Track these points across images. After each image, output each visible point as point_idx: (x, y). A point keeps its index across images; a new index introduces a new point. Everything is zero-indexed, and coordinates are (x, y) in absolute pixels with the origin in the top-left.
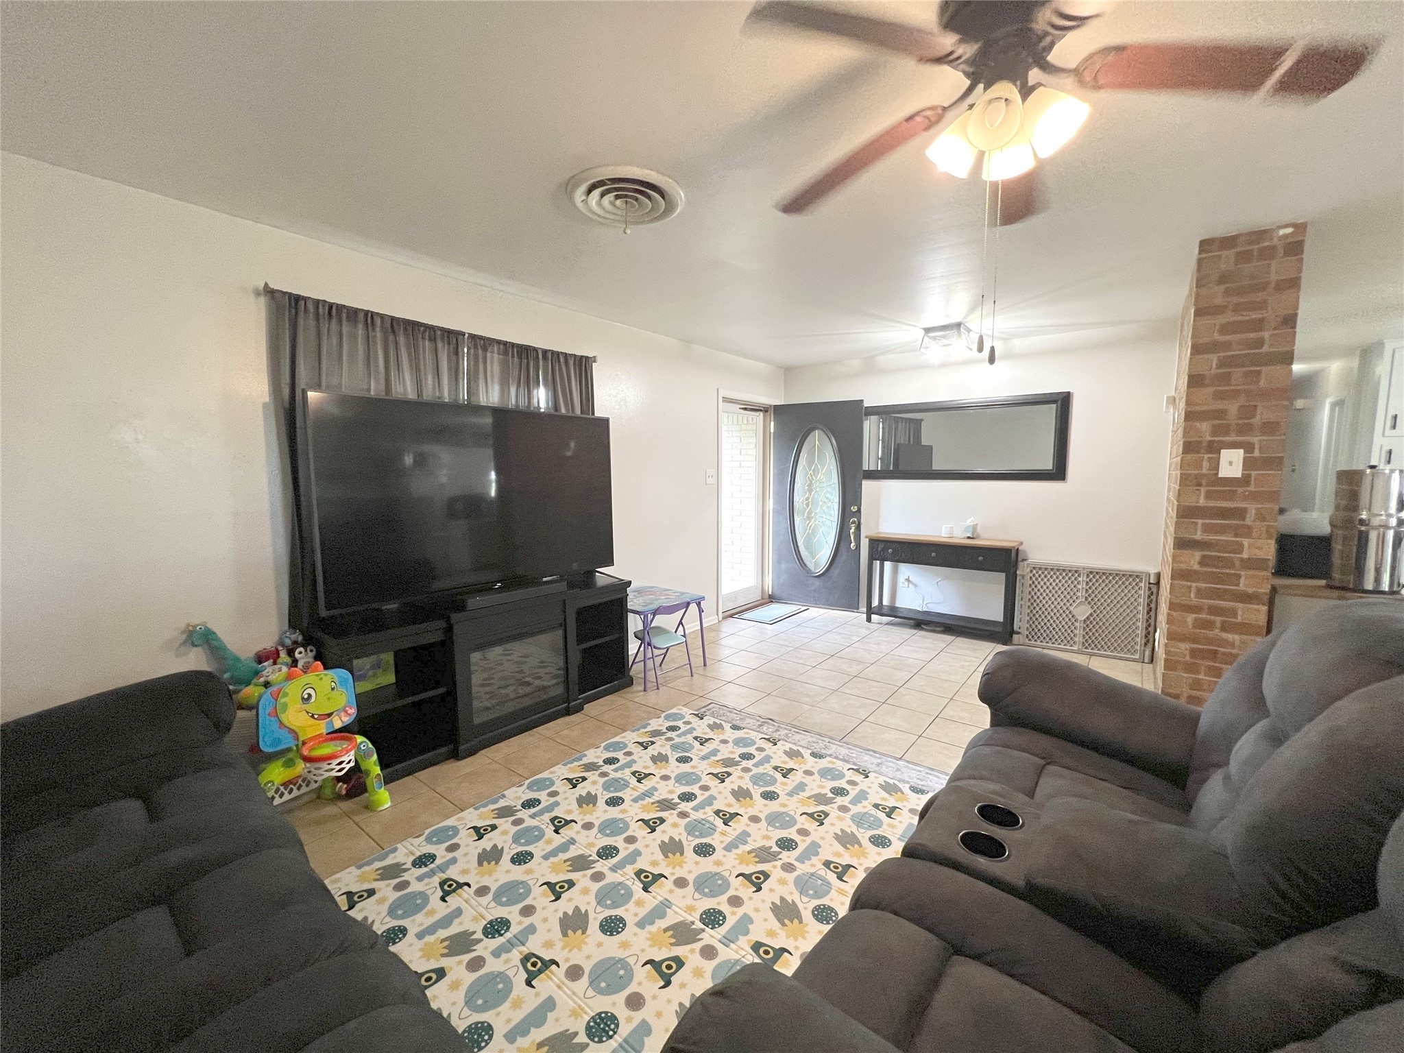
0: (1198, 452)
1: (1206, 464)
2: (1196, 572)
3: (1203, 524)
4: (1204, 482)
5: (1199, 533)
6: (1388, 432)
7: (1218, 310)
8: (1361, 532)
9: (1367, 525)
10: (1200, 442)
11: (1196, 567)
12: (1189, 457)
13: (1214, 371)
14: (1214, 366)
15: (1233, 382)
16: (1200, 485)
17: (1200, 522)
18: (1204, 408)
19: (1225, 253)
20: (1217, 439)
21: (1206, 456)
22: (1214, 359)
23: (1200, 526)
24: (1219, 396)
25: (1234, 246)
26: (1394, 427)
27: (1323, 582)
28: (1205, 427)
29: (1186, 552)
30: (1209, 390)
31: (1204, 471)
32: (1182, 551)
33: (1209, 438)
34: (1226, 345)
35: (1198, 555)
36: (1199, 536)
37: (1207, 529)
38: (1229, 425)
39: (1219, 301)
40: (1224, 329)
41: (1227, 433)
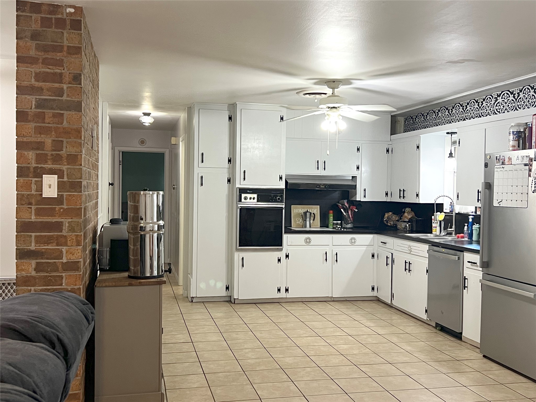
0: (28, 176)
1: (34, 187)
2: (34, 278)
3: (36, 236)
4: (33, 201)
5: (33, 244)
6: (201, 164)
7: (32, 61)
8: (141, 235)
9: (144, 231)
10: (28, 168)
11: (33, 273)
12: (21, 179)
13: (34, 110)
14: (33, 106)
15: (46, 121)
16: (30, 204)
17: (33, 234)
18: (30, 139)
19: (34, 16)
20: (40, 166)
21: (34, 180)
22: (32, 99)
23: (33, 238)
24: (40, 131)
25: (40, 12)
26: (203, 162)
27: (126, 274)
28: (31, 155)
29: (25, 261)
30: (32, 125)
31: (33, 192)
32: (22, 261)
33: (35, 165)
34: (40, 90)
35: (33, 263)
36: (33, 247)
37: (39, 240)
38: (46, 155)
39: (33, 53)
40: (38, 77)
41: (46, 162)
